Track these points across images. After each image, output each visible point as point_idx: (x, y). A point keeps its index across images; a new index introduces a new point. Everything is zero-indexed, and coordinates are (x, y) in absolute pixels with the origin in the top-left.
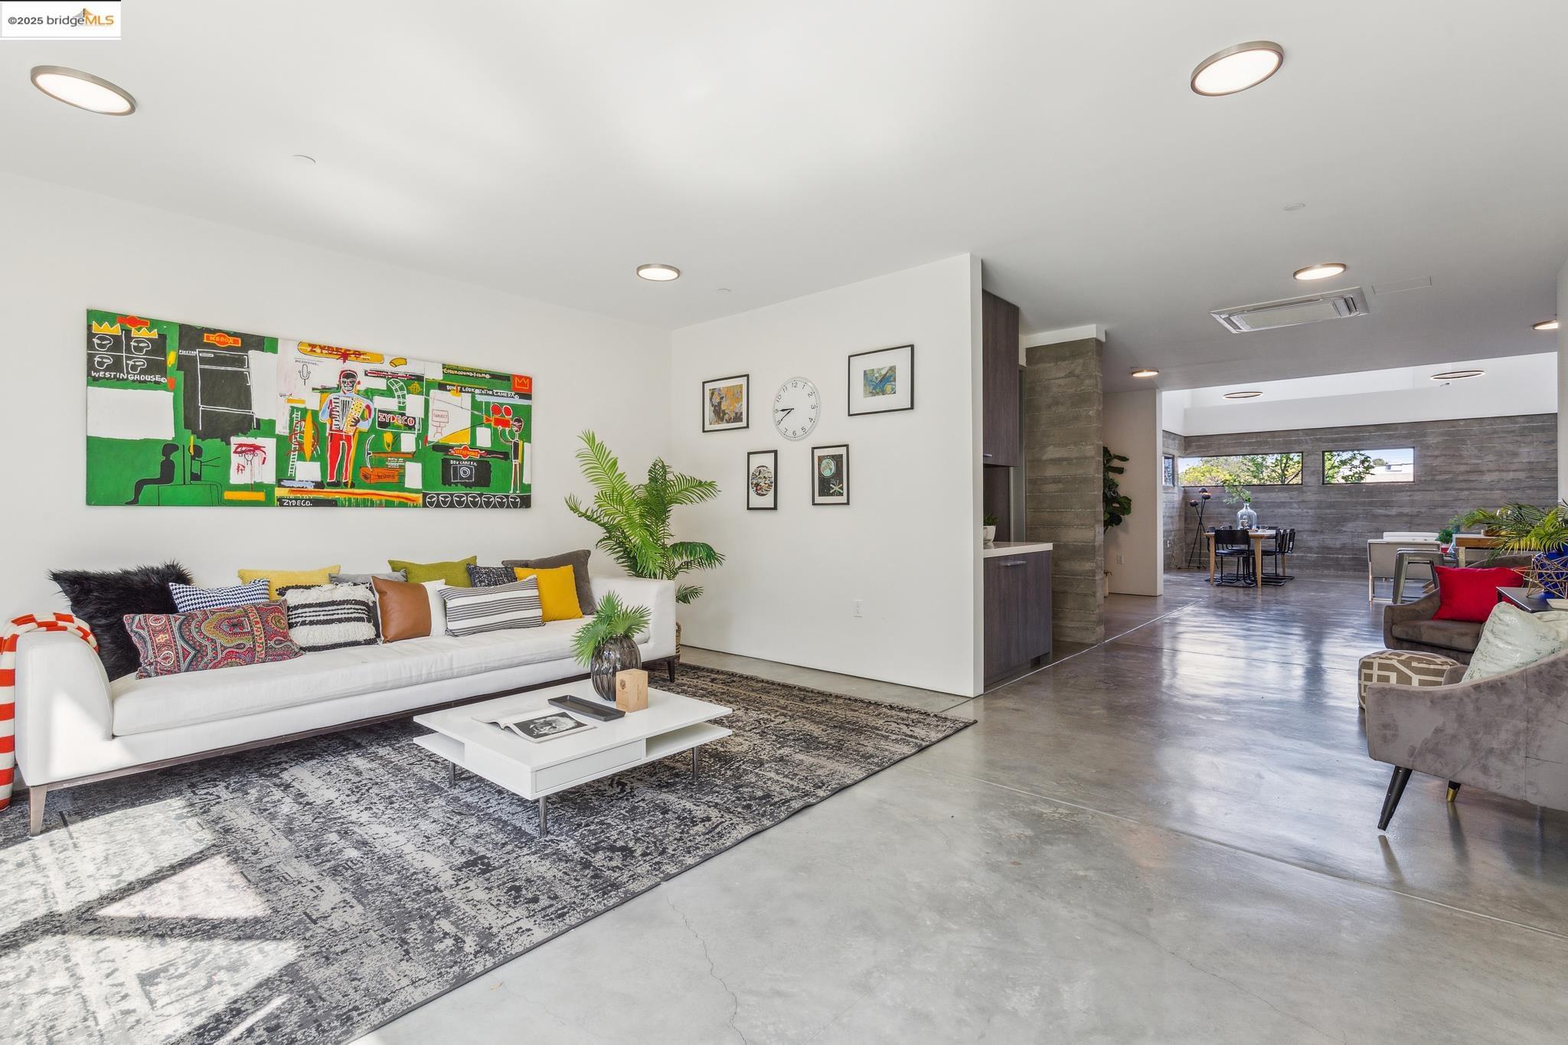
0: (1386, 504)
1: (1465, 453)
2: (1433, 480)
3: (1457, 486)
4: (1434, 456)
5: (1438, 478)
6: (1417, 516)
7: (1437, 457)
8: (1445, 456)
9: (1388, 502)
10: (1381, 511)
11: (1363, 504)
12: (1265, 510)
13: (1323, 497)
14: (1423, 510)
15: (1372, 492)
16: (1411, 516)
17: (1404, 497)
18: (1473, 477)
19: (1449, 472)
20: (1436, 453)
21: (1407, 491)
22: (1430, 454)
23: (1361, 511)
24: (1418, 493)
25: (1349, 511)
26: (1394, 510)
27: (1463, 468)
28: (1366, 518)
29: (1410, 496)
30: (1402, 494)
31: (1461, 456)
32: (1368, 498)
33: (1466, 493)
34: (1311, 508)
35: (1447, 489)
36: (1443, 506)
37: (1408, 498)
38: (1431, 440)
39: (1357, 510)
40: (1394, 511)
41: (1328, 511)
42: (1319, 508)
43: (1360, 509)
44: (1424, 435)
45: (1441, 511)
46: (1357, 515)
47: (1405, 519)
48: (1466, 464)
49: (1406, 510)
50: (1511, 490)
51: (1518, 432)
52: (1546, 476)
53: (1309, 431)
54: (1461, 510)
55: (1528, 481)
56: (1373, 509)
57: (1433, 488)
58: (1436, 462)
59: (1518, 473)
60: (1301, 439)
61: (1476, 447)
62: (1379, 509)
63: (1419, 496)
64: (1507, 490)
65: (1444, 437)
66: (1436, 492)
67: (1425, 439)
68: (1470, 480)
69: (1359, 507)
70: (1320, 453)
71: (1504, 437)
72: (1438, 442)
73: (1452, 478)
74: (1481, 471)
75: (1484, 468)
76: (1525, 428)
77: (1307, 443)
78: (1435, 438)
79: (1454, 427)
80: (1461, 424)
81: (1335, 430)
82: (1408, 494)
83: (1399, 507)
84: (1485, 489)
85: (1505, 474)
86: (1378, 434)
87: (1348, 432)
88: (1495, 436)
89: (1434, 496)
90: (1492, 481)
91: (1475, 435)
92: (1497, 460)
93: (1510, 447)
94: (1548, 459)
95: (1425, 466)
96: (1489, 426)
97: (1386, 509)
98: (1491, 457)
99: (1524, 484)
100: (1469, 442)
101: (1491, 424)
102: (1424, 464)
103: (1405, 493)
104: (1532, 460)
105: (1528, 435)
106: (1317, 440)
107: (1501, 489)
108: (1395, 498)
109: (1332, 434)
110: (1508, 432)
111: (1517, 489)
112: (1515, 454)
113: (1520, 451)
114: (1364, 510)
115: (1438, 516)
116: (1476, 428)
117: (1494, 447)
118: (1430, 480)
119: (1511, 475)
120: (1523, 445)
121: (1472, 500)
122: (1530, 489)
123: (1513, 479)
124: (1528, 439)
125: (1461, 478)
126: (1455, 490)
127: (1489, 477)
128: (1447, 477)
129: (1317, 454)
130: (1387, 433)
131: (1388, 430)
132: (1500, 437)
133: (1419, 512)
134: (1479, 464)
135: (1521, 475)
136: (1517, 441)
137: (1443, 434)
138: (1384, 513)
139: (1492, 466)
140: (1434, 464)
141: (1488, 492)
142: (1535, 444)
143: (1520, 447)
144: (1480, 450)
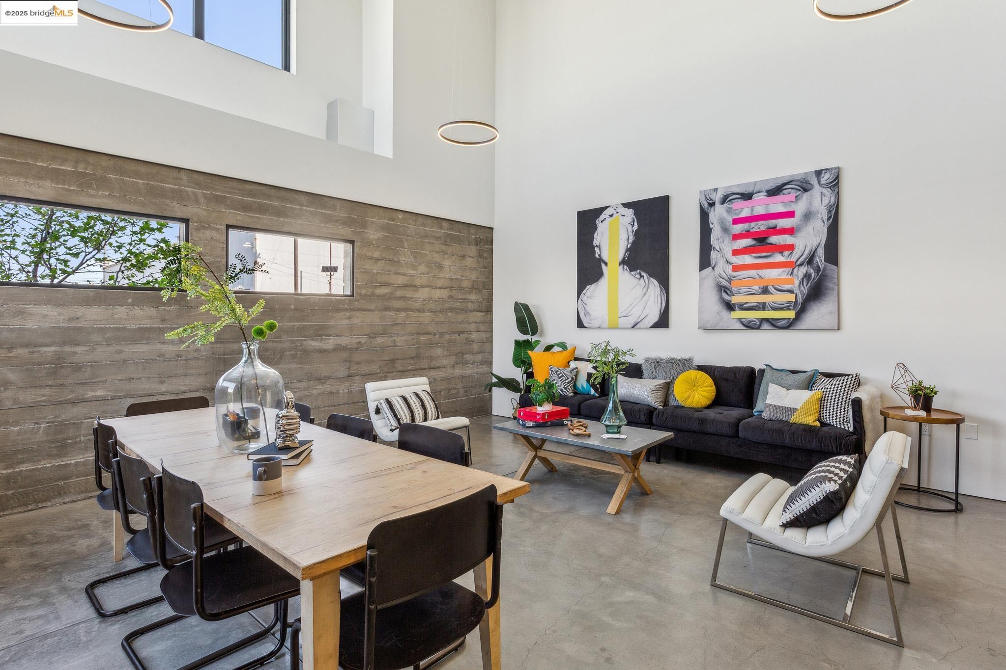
0: (321, 332)
1: (402, 259)
2: (373, 294)
3: (397, 304)
4: (372, 258)
5: (379, 291)
6: (357, 349)
7: (377, 260)
8: (385, 259)
9: (323, 328)
10: (313, 344)
12: (100, 349)
14: (363, 340)
16: (351, 349)
17: (340, 321)
18: (408, 293)
19: (387, 285)
20: (377, 254)
21: (346, 310)
22: (370, 254)
23: (286, 345)
24: (358, 314)
25: (270, 345)
26: (331, 341)
27: (401, 280)
28: (294, 357)
29: (349, 318)
30: (340, 315)
31: (399, 262)
33: (403, 314)
35: (387, 309)
36: (383, 334)
37: (346, 322)
38: (373, 234)
39: (281, 342)
40: (330, 343)
44: (364, 225)
45: (380, 340)
46: (282, 352)
47: (344, 355)
48: (404, 274)
49: (345, 341)
50: (438, 312)
51: (443, 239)
52: (460, 296)
53: (201, 178)
54: (399, 338)
55: (450, 301)
56: (305, 340)
57: (373, 307)
58: (376, 268)
59: (443, 291)
60: (186, 191)
61: (412, 253)
62: (312, 340)
63: (359, 319)
64: (435, 312)
65: (384, 232)
66: (375, 312)
67: (366, 231)
68: (407, 297)
69: (284, 338)
70: (224, 228)
71: (433, 243)
72: (379, 239)
73: (391, 293)
74: (415, 286)
75: (418, 282)
76: (448, 235)
77: (197, 202)
78: (376, 231)
79: (393, 220)
80: (400, 217)
81: (248, 187)
82: (347, 314)
83: (337, 336)
84: (419, 310)
85: (434, 291)
86: (312, 209)
87: (268, 197)
88: (427, 241)
89: (373, 319)
90: (425, 300)
91: (411, 236)
92: (428, 273)
93: (437, 257)
94: (461, 276)
95: (366, 272)
96: (422, 226)
97: (321, 340)
98: (423, 268)
99: (447, 306)
100: (406, 245)
101: (423, 225)
102: (365, 269)
103: (343, 313)
104: (453, 276)
105: (450, 245)
106: (219, 200)
107: (431, 311)
108: (332, 323)
109: (243, 195)
110: (438, 238)
111: (442, 311)
112: (440, 267)
113: (445, 264)
114: (292, 342)
115: (378, 349)
116: (412, 228)
117: (426, 255)
118: (366, 295)
119: (438, 294)
120: (446, 256)
121: (409, 325)
122: (451, 312)
123: (439, 298)
124: (450, 250)
125: (399, 293)
126: (394, 311)
127: (422, 294)
128: (387, 291)
129: (217, 230)
130: (324, 211)
131: (324, 206)
132: (430, 243)
133: (359, 343)
134: (414, 276)
135: (444, 293)
136: (443, 251)
137: (384, 228)
138: (318, 348)
139: (423, 280)
140: (375, 271)
141: (421, 314)
142: (455, 256)
143: (444, 258)
144: (415, 258)
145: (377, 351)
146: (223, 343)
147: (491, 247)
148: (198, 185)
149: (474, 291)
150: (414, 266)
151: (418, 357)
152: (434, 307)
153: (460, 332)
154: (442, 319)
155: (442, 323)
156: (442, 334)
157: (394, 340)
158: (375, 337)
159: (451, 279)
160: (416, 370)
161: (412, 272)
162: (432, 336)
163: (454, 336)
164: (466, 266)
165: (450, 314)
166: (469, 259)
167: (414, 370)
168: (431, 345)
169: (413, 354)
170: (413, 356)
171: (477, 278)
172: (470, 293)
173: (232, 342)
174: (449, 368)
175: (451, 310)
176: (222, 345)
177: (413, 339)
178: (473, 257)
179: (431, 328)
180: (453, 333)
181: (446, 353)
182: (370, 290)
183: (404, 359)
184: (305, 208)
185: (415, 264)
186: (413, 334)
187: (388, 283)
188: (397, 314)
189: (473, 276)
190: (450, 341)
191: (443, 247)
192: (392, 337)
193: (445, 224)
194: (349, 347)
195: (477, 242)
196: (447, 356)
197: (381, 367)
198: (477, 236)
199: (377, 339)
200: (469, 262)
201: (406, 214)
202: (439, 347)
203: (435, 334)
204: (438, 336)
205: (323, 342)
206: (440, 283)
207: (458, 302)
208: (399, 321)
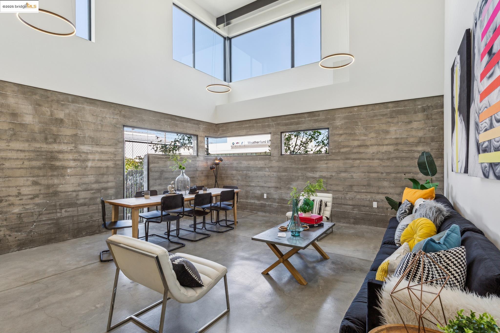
0: (313, 170)
1: (357, 132)
2: (339, 152)
3: (353, 156)
4: (338, 134)
5: (342, 150)
6: (330, 178)
7: (341, 135)
8: (346, 134)
9: (314, 168)
10: (310, 175)
11: (301, 169)
13: (280, 164)
14: (333, 174)
15: (306, 161)
16: (327, 178)
17: (322, 165)
18: (362, 150)
20: (341, 132)
21: (325, 160)
22: (337, 133)
23: (300, 174)
24: (331, 162)
25: (294, 174)
26: (318, 174)
27: (356, 143)
28: (303, 179)
29: (326, 164)
30: (322, 162)
31: (355, 134)
32: (304, 165)
33: (358, 162)
34: (275, 172)
35: (347, 159)
36: (345, 172)
37: (325, 165)
38: (338, 123)
40: (317, 175)
41: (284, 174)
42: (279, 171)
43: (300, 173)
44: (334, 119)
45: (343, 175)
46: (298, 177)
47: (324, 180)
48: (358, 140)
49: (324, 174)
50: (384, 159)
51: (389, 115)
52: (406, 149)
53: (274, 119)
54: (355, 174)
55: (395, 153)
56: (307, 173)
57: (339, 158)
58: (341, 139)
59: (389, 147)
60: (270, 124)
61: (364, 127)
62: (310, 173)
63: (331, 164)
64: (382, 160)
65: (345, 120)
66: (340, 161)
67: (335, 122)
68: (360, 152)
69: (299, 172)
70: (280, 133)
71: (380, 119)
72: (342, 124)
73: (350, 151)
74: (366, 146)
75: (368, 143)
76: (394, 111)
77: (273, 127)
78: (340, 121)
79: (351, 112)
80: (356, 110)
81: (287, 117)
82: (325, 162)
83: (321, 172)
84: (369, 159)
85: (381, 148)
86: (309, 119)
87: (294, 119)
88: (375, 118)
89: (340, 164)
90: (373, 153)
91: (363, 118)
92: (376, 137)
93: (384, 127)
94: (408, 135)
95: (335, 141)
96: (371, 111)
97: (313, 173)
98: (373, 135)
99: (393, 156)
100: (360, 124)
101: (373, 110)
102: (334, 140)
103: (324, 161)
104: (398, 136)
105: (395, 117)
106: (278, 124)
107: (379, 159)
108: (318, 166)
109: (285, 120)
110: (383, 115)
111: (388, 159)
112: (387, 132)
113: (391, 129)
114: (302, 173)
115: (342, 179)
116: (364, 113)
117: (375, 127)
118: (335, 153)
119: (385, 149)
120: (392, 125)
121: (361, 167)
122: (396, 159)
123: (386, 151)
124: (395, 120)
125: (355, 150)
126: (352, 160)
127: (372, 150)
128: (347, 150)
129: (278, 134)
130: (314, 118)
131: (315, 116)
132: (378, 119)
133: (331, 175)
134: (366, 140)
135: (391, 148)
136: (389, 122)
137: (345, 118)
138: (312, 176)
139: (373, 141)
140: (340, 141)
141: (371, 161)
142: (400, 124)
143: (390, 126)
144: (366, 130)
145: (341, 180)
146: (280, 172)
147: (441, 110)
148: (273, 121)
149: (421, 144)
150: (366, 134)
151: (369, 185)
152: (381, 157)
153: (406, 173)
154: (388, 164)
155: (388, 166)
156: (388, 173)
157: (352, 175)
158: (340, 173)
159: (397, 139)
160: (368, 192)
161: (364, 138)
162: (380, 174)
163: (399, 175)
164: (412, 128)
165: (396, 161)
166: (415, 123)
167: (366, 192)
168: (379, 179)
169: (366, 184)
170: (365, 184)
171: (425, 135)
172: (416, 146)
173: (283, 172)
174: (395, 195)
175: (397, 158)
176: (280, 173)
177: (365, 175)
178: (419, 121)
179: (378, 170)
180: (398, 173)
181: (392, 185)
182: (337, 150)
183: (358, 186)
184: (307, 119)
185: (366, 133)
186: (365, 173)
187: (347, 146)
188: (353, 162)
189: (421, 134)
190: (395, 178)
191: (390, 120)
192: (350, 173)
193: (390, 105)
194: (326, 177)
195: (424, 110)
196: (392, 187)
197: (343, 188)
198: (424, 105)
199: (341, 174)
200: (415, 125)
201: (359, 107)
202: (387, 181)
203: (382, 173)
204: (384, 174)
205: (314, 174)
206: (386, 142)
207: (404, 153)
208: (356, 165)
